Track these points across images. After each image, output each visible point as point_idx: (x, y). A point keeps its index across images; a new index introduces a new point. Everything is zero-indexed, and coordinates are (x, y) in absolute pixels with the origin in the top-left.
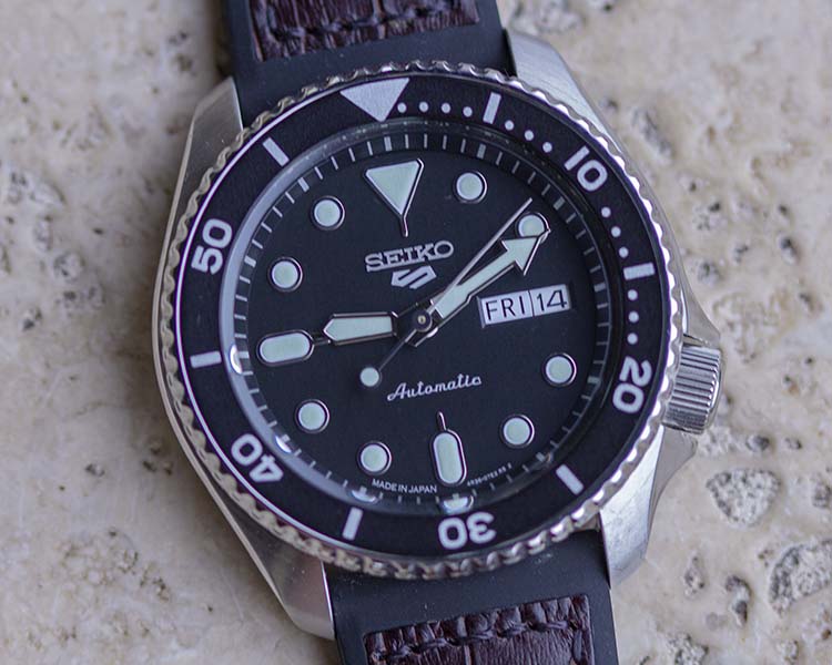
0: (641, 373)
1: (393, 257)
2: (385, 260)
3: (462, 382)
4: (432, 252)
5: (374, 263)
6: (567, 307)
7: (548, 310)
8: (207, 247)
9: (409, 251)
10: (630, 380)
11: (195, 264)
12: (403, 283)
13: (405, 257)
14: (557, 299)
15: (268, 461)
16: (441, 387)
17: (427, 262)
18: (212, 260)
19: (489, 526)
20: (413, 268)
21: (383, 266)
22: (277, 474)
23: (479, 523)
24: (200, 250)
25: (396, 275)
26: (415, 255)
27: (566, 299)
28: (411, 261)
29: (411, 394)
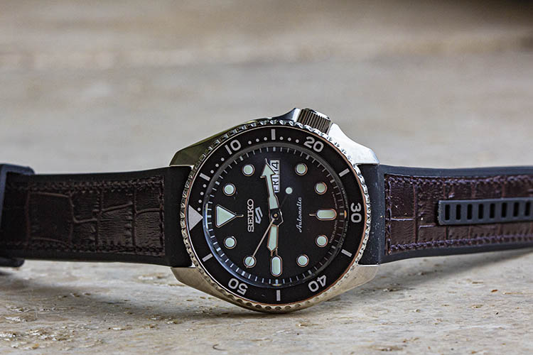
0: (310, 140)
1: (250, 222)
2: (251, 225)
3: (299, 204)
4: (250, 207)
5: (251, 229)
6: (278, 161)
7: (278, 169)
8: (238, 288)
9: (249, 215)
10: (312, 145)
11: (243, 294)
12: (260, 220)
13: (251, 217)
14: (275, 165)
15: (319, 279)
16: (300, 212)
17: (254, 210)
18: (243, 287)
19: (356, 204)
20: (255, 215)
21: (253, 226)
22: (324, 277)
23: (354, 208)
24: (238, 291)
25: (257, 221)
26: (251, 214)
27: (275, 161)
28: (253, 215)
29: (301, 224)
